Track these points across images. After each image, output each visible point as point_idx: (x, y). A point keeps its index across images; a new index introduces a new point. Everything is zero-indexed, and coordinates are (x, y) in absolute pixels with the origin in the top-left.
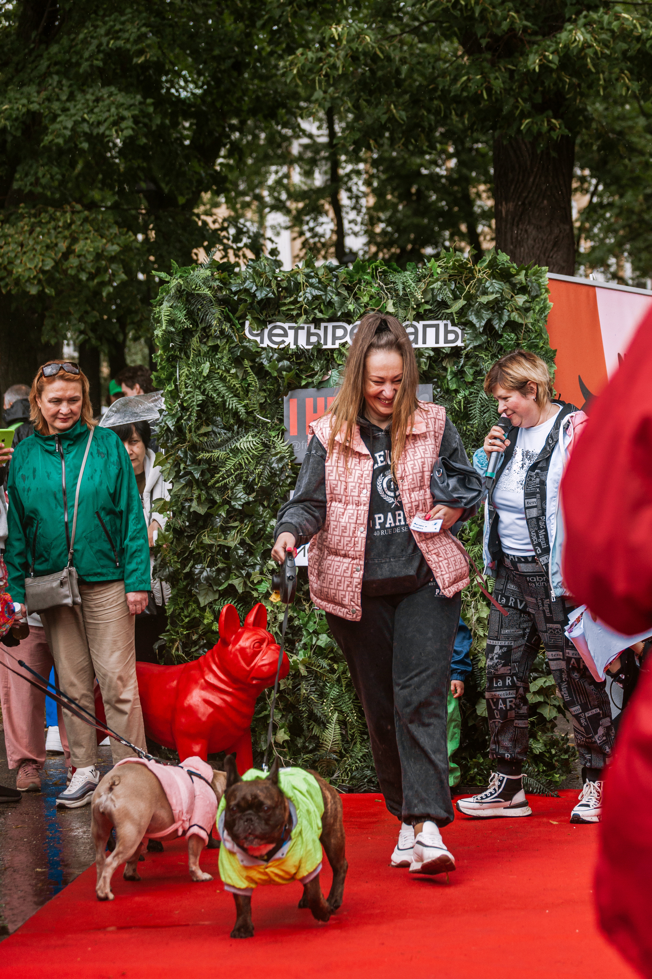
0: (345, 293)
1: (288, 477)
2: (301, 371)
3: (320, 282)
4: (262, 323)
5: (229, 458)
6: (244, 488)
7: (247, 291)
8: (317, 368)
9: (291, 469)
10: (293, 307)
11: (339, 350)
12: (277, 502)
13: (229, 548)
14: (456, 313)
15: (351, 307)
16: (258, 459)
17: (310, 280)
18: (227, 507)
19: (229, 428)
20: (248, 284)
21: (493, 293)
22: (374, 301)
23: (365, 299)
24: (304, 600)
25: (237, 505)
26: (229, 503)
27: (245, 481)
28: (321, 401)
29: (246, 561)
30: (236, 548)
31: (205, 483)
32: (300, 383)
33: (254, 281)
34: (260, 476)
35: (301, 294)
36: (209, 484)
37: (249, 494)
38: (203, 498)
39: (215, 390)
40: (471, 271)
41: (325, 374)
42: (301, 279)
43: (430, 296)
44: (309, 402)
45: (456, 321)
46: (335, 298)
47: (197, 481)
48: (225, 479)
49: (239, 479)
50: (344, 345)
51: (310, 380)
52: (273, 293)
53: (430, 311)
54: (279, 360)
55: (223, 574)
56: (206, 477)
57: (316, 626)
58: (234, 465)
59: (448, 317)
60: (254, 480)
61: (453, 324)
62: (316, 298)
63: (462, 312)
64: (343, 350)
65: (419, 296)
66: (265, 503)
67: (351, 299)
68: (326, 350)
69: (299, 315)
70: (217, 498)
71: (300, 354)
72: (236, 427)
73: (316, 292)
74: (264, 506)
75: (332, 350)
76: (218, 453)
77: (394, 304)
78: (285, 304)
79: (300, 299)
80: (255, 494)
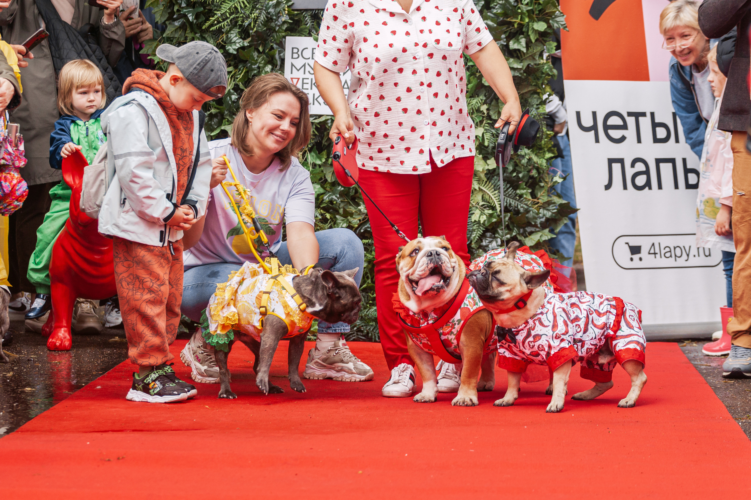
1: (284, 22)
6: (239, 32)
9: (288, 14)
12: (272, 48)
16: (254, 3)
25: (232, 49)
26: (224, 47)
27: (241, 26)
30: (229, 94)
31: (199, 26)
34: (255, 20)
36: (204, 27)
37: (244, 39)
47: (191, 24)
48: (220, 22)
49: (234, 24)
55: (215, 120)
56: (200, 20)
58: (230, 9)
60: (250, 24)
66: (261, 49)
74: (259, 51)
80: (250, 39)
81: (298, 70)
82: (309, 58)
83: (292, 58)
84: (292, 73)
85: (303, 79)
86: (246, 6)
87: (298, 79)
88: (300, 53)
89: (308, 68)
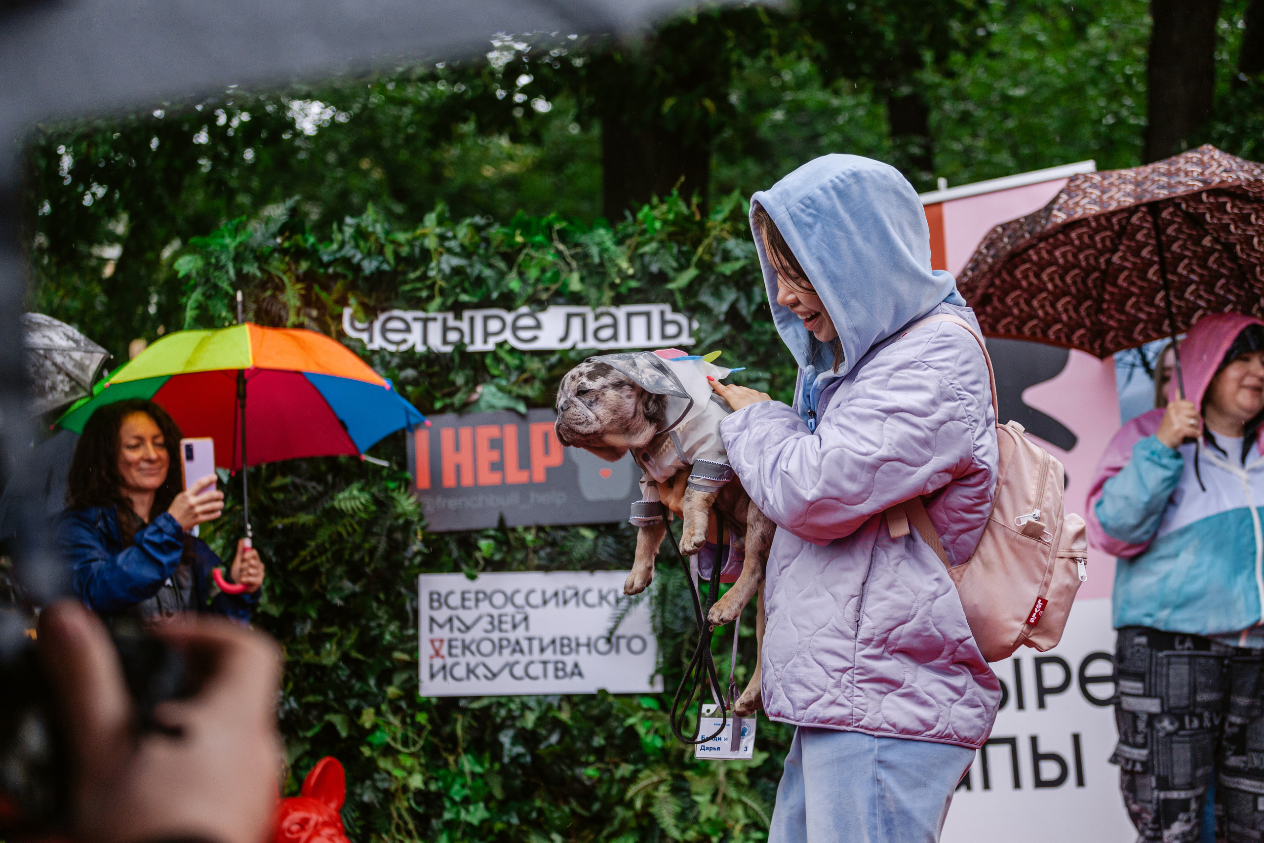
0: (502, 265)
1: (419, 553)
2: (433, 386)
3: (462, 246)
4: (370, 312)
5: (321, 526)
6: (346, 572)
7: (347, 261)
8: (460, 380)
9: (423, 541)
10: (418, 285)
11: (494, 354)
12: (399, 594)
13: (323, 668)
14: (682, 291)
15: (514, 284)
16: (368, 526)
17: (448, 244)
18: (319, 602)
19: (319, 478)
20: (348, 251)
21: (737, 259)
22: (549, 274)
23: (533, 273)
24: (447, 750)
25: (336, 599)
26: (322, 596)
27: (348, 562)
28: (466, 433)
29: (351, 688)
30: (335, 667)
32: (432, 405)
33: (357, 246)
34: (372, 551)
35: (433, 264)
36: (290, 567)
37: (354, 582)
38: (278, 591)
40: (702, 226)
41: (473, 390)
42: (431, 243)
43: (638, 264)
44: (447, 435)
45: (680, 303)
46: (487, 272)
48: (316, 558)
49: (338, 558)
50: (500, 345)
51: (448, 401)
52: (388, 263)
53: (637, 290)
54: (401, 367)
57: (466, 792)
58: (330, 537)
59: (668, 298)
60: (362, 559)
61: (675, 309)
62: (457, 271)
63: (690, 290)
64: (502, 354)
65: (624, 265)
66: (382, 596)
67: (513, 274)
68: (473, 354)
69: (430, 298)
70: (302, 589)
71: (431, 358)
72: (330, 478)
73: (456, 261)
74: (378, 600)
75: (483, 354)
76: (305, 518)
77: (582, 280)
78: (406, 282)
79: (432, 273)
80: (364, 581)
81: (441, 627)
82: (457, 608)
83: (431, 608)
84: (431, 632)
85: (450, 640)
86: (354, 530)
87: (442, 641)
88: (442, 600)
89: (456, 623)
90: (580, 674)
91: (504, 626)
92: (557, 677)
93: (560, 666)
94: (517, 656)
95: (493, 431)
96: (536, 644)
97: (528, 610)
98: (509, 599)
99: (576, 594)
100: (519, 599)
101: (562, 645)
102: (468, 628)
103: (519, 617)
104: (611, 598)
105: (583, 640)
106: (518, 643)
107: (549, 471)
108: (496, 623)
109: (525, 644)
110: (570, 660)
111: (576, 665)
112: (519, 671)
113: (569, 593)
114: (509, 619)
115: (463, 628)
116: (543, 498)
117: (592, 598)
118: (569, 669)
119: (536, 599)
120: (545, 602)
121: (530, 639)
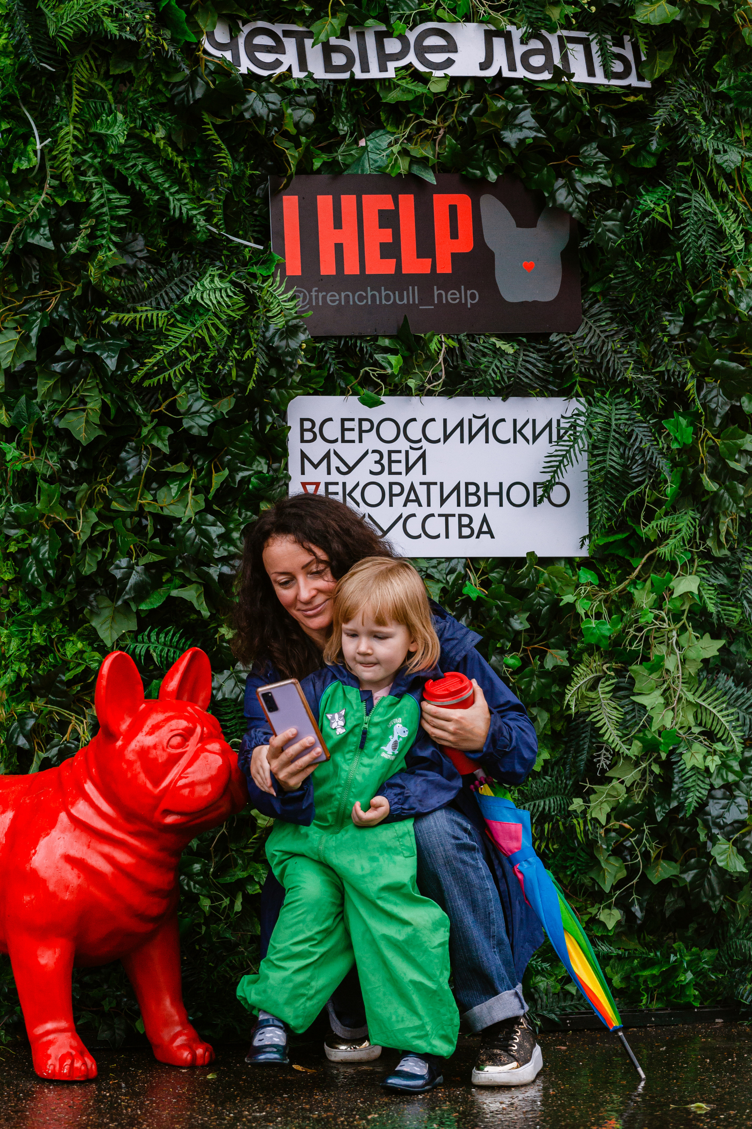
5: (173, 325)
6: (206, 390)
8: (343, 127)
18: (170, 431)
25: (194, 427)
26: (176, 424)
32: (311, 163)
39: (143, 176)
51: (328, 157)
56: (126, 366)
70: (139, 410)
76: (150, 314)
81: (316, 466)
82: (336, 441)
83: (303, 441)
84: (303, 473)
85: (327, 484)
87: (318, 484)
88: (316, 430)
89: (335, 462)
90: (490, 532)
91: (395, 467)
92: (461, 536)
93: (465, 521)
94: (412, 507)
95: (385, 202)
96: (435, 490)
97: (424, 443)
98: (402, 430)
99: (486, 424)
100: (414, 431)
101: (467, 494)
102: (351, 469)
103: (414, 455)
104: (528, 431)
105: (493, 488)
106: (412, 488)
107: (456, 257)
108: (385, 461)
109: (422, 491)
110: (477, 513)
111: (485, 520)
112: (414, 527)
113: (477, 424)
114: (402, 457)
115: (344, 469)
116: (451, 297)
117: (505, 431)
118: (476, 526)
119: (435, 431)
120: (446, 437)
121: (428, 484)
